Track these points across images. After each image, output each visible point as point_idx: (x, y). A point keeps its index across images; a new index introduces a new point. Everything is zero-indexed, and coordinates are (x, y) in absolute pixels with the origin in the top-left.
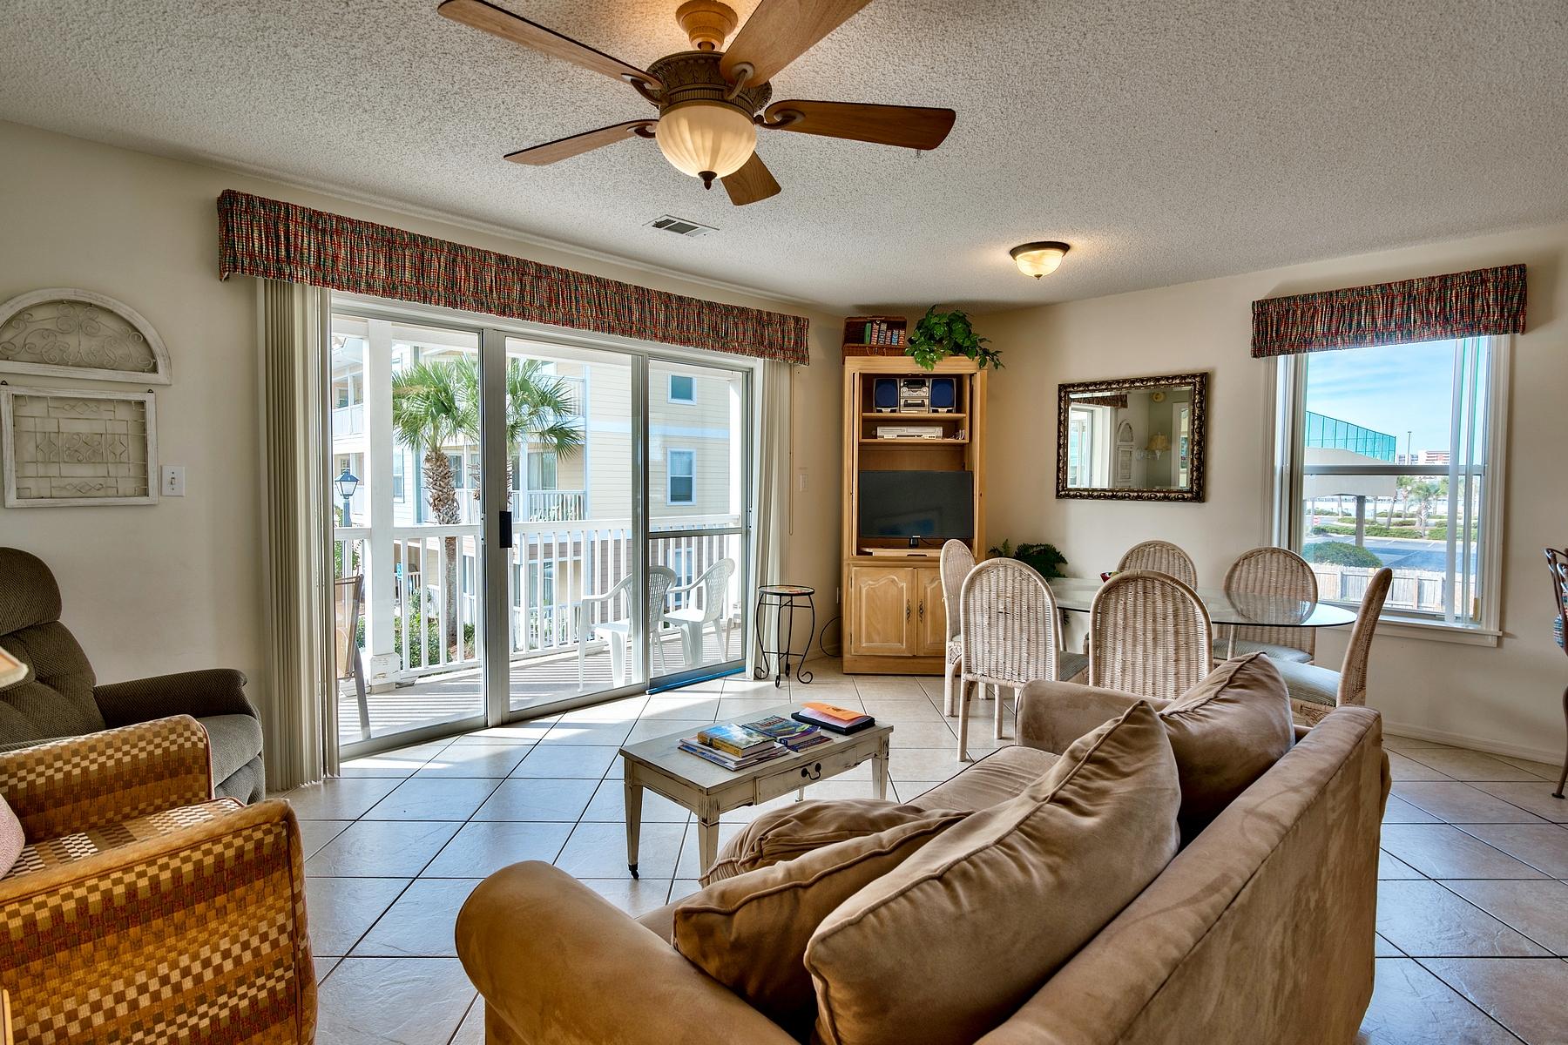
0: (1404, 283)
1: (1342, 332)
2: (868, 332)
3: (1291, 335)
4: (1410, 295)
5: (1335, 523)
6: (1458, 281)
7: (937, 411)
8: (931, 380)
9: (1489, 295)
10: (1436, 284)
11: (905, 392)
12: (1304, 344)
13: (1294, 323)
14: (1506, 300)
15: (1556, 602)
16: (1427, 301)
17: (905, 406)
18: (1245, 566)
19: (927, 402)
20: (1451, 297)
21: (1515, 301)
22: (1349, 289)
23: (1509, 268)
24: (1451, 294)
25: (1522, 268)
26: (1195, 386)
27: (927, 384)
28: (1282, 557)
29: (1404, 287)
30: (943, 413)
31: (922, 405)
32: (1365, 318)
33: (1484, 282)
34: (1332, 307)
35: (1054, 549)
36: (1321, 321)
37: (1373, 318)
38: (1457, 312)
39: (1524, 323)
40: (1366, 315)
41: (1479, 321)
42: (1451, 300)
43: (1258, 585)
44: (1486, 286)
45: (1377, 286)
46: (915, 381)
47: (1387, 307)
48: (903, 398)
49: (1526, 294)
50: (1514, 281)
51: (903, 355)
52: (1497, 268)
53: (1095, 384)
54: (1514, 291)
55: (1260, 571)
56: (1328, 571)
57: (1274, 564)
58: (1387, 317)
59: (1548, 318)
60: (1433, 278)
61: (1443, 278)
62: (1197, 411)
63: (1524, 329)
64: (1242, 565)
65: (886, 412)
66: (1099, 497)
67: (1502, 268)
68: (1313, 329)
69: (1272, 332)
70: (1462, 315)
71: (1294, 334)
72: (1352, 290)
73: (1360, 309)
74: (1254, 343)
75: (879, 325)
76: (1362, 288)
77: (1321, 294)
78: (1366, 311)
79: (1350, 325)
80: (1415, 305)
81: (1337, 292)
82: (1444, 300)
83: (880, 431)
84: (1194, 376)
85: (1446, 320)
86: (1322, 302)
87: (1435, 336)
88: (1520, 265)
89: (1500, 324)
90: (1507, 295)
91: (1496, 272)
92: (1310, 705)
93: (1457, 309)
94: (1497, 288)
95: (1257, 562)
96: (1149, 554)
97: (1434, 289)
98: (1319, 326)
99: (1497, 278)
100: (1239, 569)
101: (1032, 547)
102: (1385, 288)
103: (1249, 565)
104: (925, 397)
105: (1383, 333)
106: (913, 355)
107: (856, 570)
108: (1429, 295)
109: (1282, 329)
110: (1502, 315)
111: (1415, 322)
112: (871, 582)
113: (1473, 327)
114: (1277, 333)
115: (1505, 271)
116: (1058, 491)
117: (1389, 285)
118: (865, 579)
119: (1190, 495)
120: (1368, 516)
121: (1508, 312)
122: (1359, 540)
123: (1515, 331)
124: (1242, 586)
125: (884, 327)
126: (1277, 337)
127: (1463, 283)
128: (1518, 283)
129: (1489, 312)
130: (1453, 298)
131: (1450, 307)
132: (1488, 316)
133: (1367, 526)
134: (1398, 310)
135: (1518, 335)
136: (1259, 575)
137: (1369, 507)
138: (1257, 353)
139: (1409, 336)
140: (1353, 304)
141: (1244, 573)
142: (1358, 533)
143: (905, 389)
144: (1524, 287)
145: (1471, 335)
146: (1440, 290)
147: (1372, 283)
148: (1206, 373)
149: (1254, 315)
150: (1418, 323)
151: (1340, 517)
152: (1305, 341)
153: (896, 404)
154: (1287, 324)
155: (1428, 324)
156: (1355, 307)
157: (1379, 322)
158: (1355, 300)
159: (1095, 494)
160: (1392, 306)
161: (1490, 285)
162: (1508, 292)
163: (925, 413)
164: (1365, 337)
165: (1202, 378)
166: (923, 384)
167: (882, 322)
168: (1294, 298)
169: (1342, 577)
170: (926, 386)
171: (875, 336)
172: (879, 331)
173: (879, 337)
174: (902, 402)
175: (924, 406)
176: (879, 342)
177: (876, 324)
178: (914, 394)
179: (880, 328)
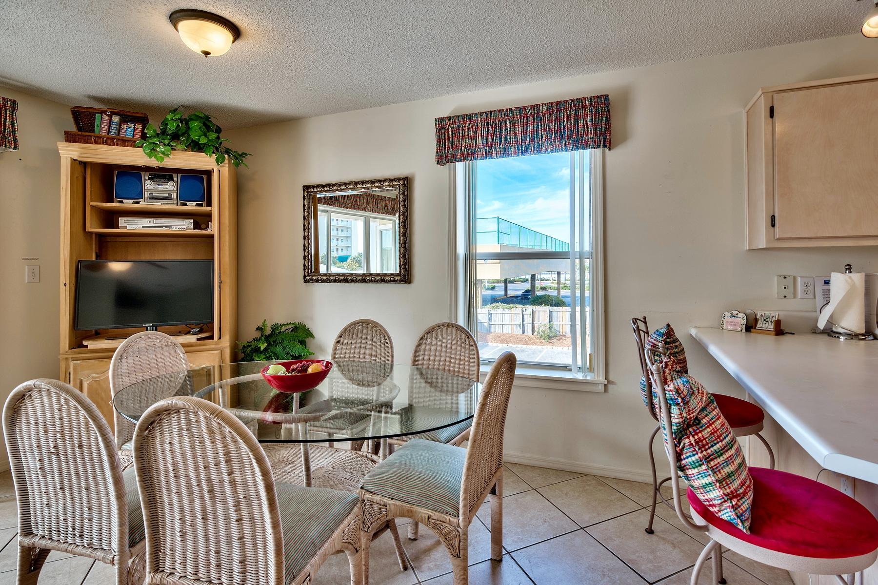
0: (533, 107)
1: (495, 144)
2: (97, 122)
3: (462, 146)
4: (538, 117)
5: (550, 284)
6: (567, 106)
7: (185, 205)
8: (180, 175)
9: (587, 117)
10: (554, 108)
11: (149, 185)
12: (470, 155)
13: (463, 137)
14: (598, 122)
15: (641, 367)
16: (549, 121)
17: (150, 198)
18: (429, 340)
19: (174, 196)
20: (563, 119)
21: (604, 122)
22: (499, 111)
23: (598, 97)
24: (564, 116)
25: (606, 97)
26: (399, 187)
27: (175, 179)
28: (454, 330)
29: (534, 110)
30: (191, 206)
31: (169, 198)
32: (510, 134)
33: (584, 107)
34: (488, 124)
35: (305, 326)
36: (481, 135)
37: (515, 134)
38: (568, 130)
39: (610, 140)
40: (510, 130)
41: (582, 137)
42: (564, 120)
43: (438, 355)
44: (585, 110)
45: (516, 108)
46: (162, 174)
47: (523, 125)
48: (148, 190)
49: (610, 118)
50: (602, 108)
51: (134, 146)
52: (591, 97)
53: (329, 185)
54: (603, 114)
55: (439, 343)
56: (543, 310)
57: (450, 336)
58: (524, 133)
59: (624, 139)
60: (552, 103)
61: (558, 103)
62: (402, 209)
63: (610, 145)
64: (427, 339)
65: (128, 204)
66: (334, 281)
67: (594, 97)
68: (476, 141)
69: (449, 144)
70: (571, 132)
71: (464, 145)
72: (500, 111)
73: (506, 126)
74: (437, 152)
75: (111, 117)
76: (507, 110)
77: (480, 113)
78: (510, 128)
79: (500, 139)
80: (541, 124)
81: (491, 112)
82: (560, 120)
83: (122, 221)
84: (399, 180)
85: (562, 136)
86: (481, 120)
87: (555, 149)
88: (605, 95)
89: (595, 140)
90: (598, 117)
91: (591, 99)
92: (436, 515)
93: (568, 128)
94: (592, 112)
95: (437, 335)
96: (358, 332)
97: (553, 112)
98: (480, 139)
99: (591, 104)
100: (424, 342)
101: (282, 325)
102: (522, 109)
103: (431, 338)
104: (173, 191)
105: (522, 146)
106: (141, 147)
107: (74, 364)
108: (550, 117)
109: (455, 141)
110: (596, 134)
111: (542, 137)
112: (94, 375)
113: (579, 143)
114: (452, 145)
115: (596, 100)
116: (305, 277)
117: (524, 108)
118: (86, 372)
119: (399, 278)
120: (562, 280)
121: (599, 130)
122: (559, 293)
123: (604, 146)
124: (426, 357)
125: (116, 119)
126: (452, 147)
127: (571, 107)
128: (605, 109)
129: (588, 131)
130: (565, 119)
131: (564, 126)
132: (587, 134)
133: (562, 285)
134: (530, 128)
135: (607, 149)
136: (439, 347)
137: (562, 276)
138: (441, 160)
139: (539, 150)
140: (501, 123)
141: (427, 346)
142: (558, 289)
143: (148, 182)
144: (609, 111)
145: (578, 148)
146: (557, 112)
147: (513, 106)
148: (407, 178)
149: (437, 129)
150: (544, 138)
151: (552, 281)
152: (471, 151)
153: (140, 196)
154: (458, 137)
155: (550, 139)
156: (501, 125)
157: (519, 137)
158: (503, 119)
159: (332, 278)
160: (527, 125)
161: (588, 110)
162: (599, 116)
163: (172, 206)
164: (511, 149)
165: (404, 181)
166: (171, 178)
167: (113, 113)
168: (463, 116)
169: (549, 312)
170: (173, 181)
171: (105, 126)
172: (110, 122)
173: (109, 128)
174: (147, 195)
175: (171, 199)
176: (109, 132)
177: (107, 115)
178: (161, 188)
179: (111, 120)
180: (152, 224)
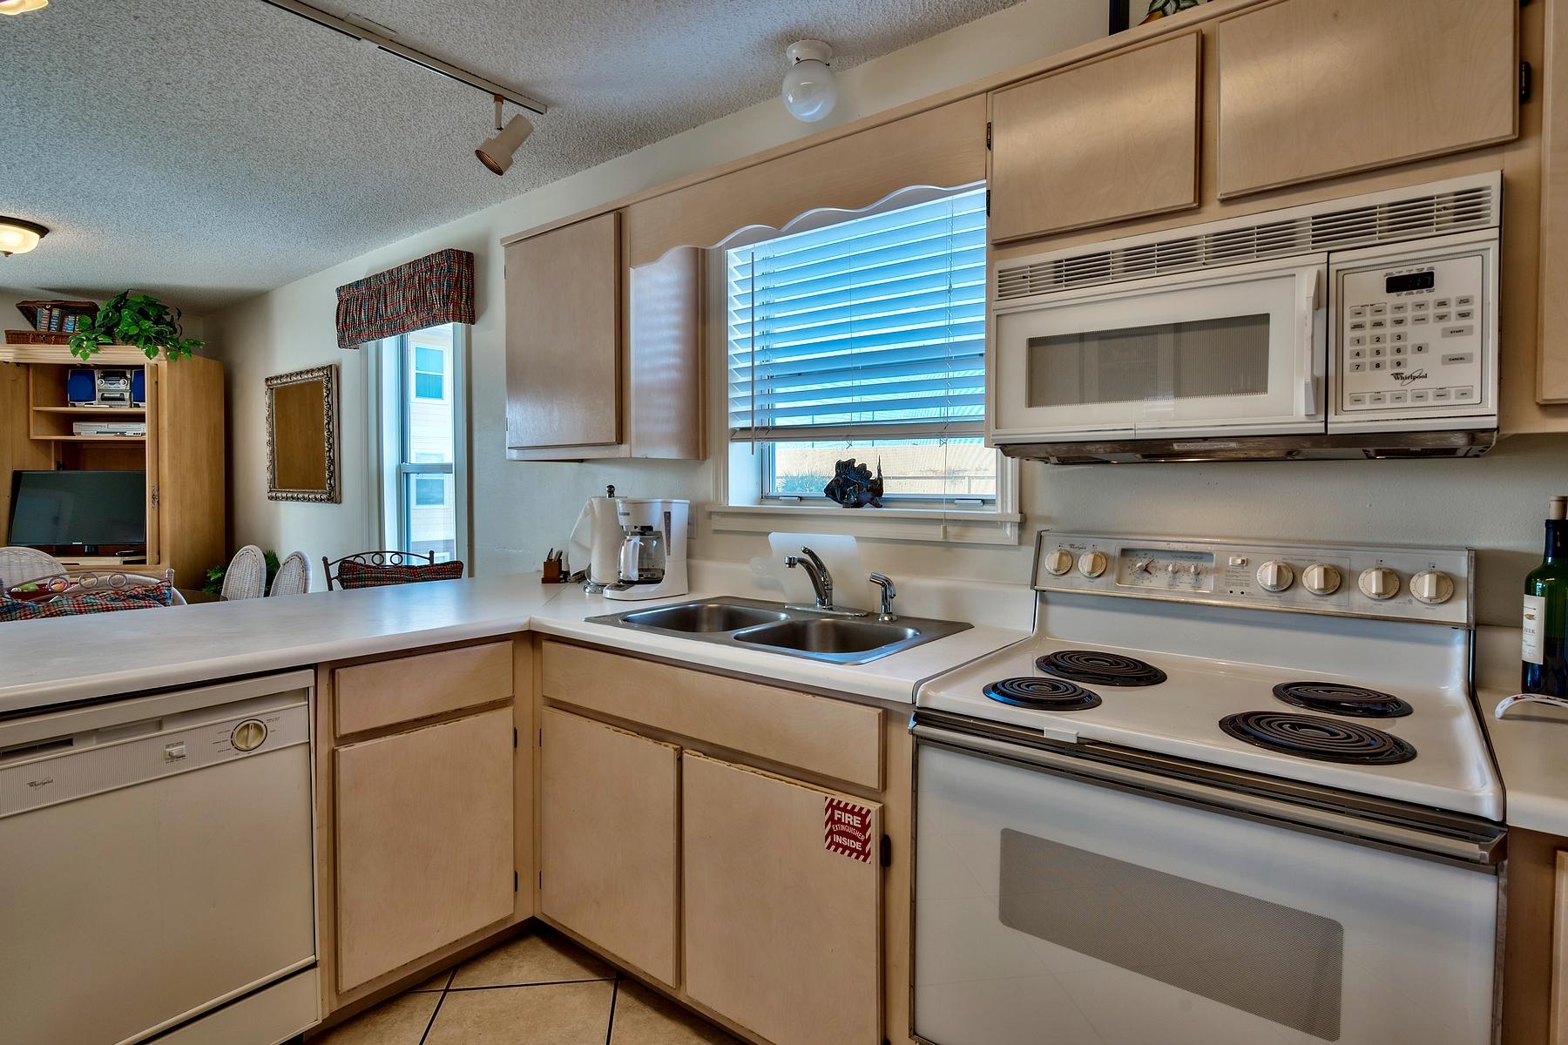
2: (39, 318)
7: (139, 406)
8: (126, 371)
9: (433, 281)
11: (100, 384)
17: (103, 400)
19: (127, 396)
20: (417, 284)
21: (445, 287)
23: (442, 253)
24: (418, 280)
25: (447, 253)
27: (128, 376)
31: (122, 398)
38: (421, 300)
41: (432, 310)
42: (418, 287)
44: (432, 272)
46: (114, 372)
48: (101, 390)
52: (436, 254)
54: (444, 277)
65: (82, 407)
66: (287, 499)
67: (439, 253)
70: (423, 303)
75: (50, 310)
83: (77, 427)
85: (417, 309)
87: (414, 325)
88: (447, 250)
91: (437, 257)
93: (420, 297)
94: (437, 274)
104: (126, 391)
106: (70, 343)
113: (430, 317)
115: (440, 257)
125: (56, 312)
129: (434, 299)
131: (418, 294)
139: (403, 327)
143: (100, 382)
150: (406, 311)
153: (93, 397)
155: (410, 312)
162: (442, 279)
163: (125, 408)
166: (123, 376)
167: (54, 306)
170: (126, 378)
171: (45, 322)
172: (51, 317)
173: (50, 323)
174: (98, 395)
175: (123, 400)
176: (49, 328)
177: (46, 309)
178: (112, 387)
179: (51, 313)
180: (106, 430)
